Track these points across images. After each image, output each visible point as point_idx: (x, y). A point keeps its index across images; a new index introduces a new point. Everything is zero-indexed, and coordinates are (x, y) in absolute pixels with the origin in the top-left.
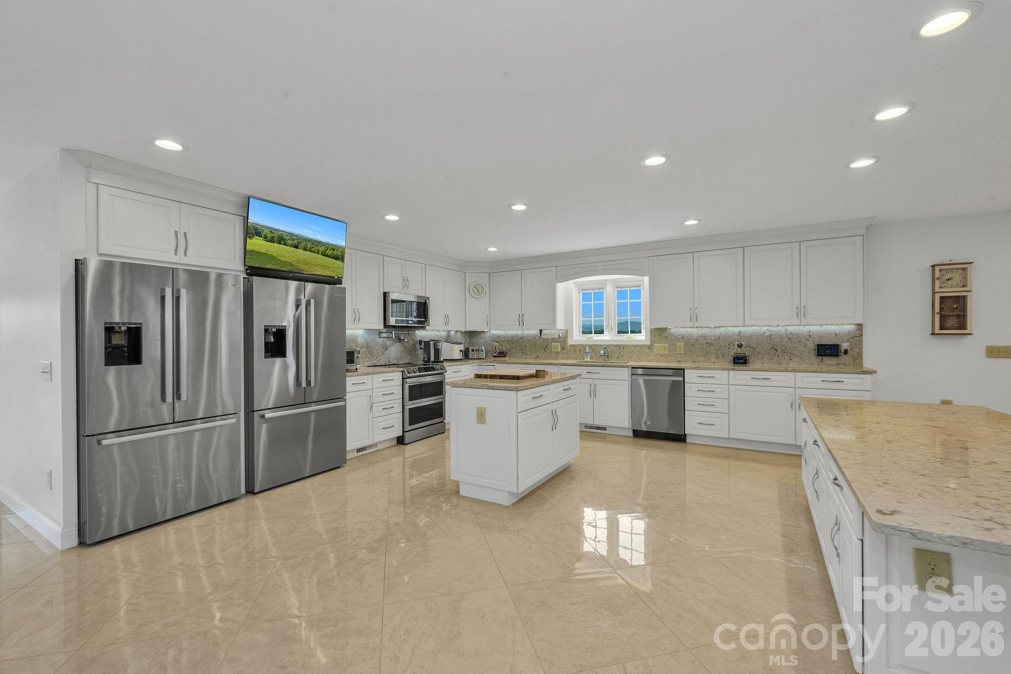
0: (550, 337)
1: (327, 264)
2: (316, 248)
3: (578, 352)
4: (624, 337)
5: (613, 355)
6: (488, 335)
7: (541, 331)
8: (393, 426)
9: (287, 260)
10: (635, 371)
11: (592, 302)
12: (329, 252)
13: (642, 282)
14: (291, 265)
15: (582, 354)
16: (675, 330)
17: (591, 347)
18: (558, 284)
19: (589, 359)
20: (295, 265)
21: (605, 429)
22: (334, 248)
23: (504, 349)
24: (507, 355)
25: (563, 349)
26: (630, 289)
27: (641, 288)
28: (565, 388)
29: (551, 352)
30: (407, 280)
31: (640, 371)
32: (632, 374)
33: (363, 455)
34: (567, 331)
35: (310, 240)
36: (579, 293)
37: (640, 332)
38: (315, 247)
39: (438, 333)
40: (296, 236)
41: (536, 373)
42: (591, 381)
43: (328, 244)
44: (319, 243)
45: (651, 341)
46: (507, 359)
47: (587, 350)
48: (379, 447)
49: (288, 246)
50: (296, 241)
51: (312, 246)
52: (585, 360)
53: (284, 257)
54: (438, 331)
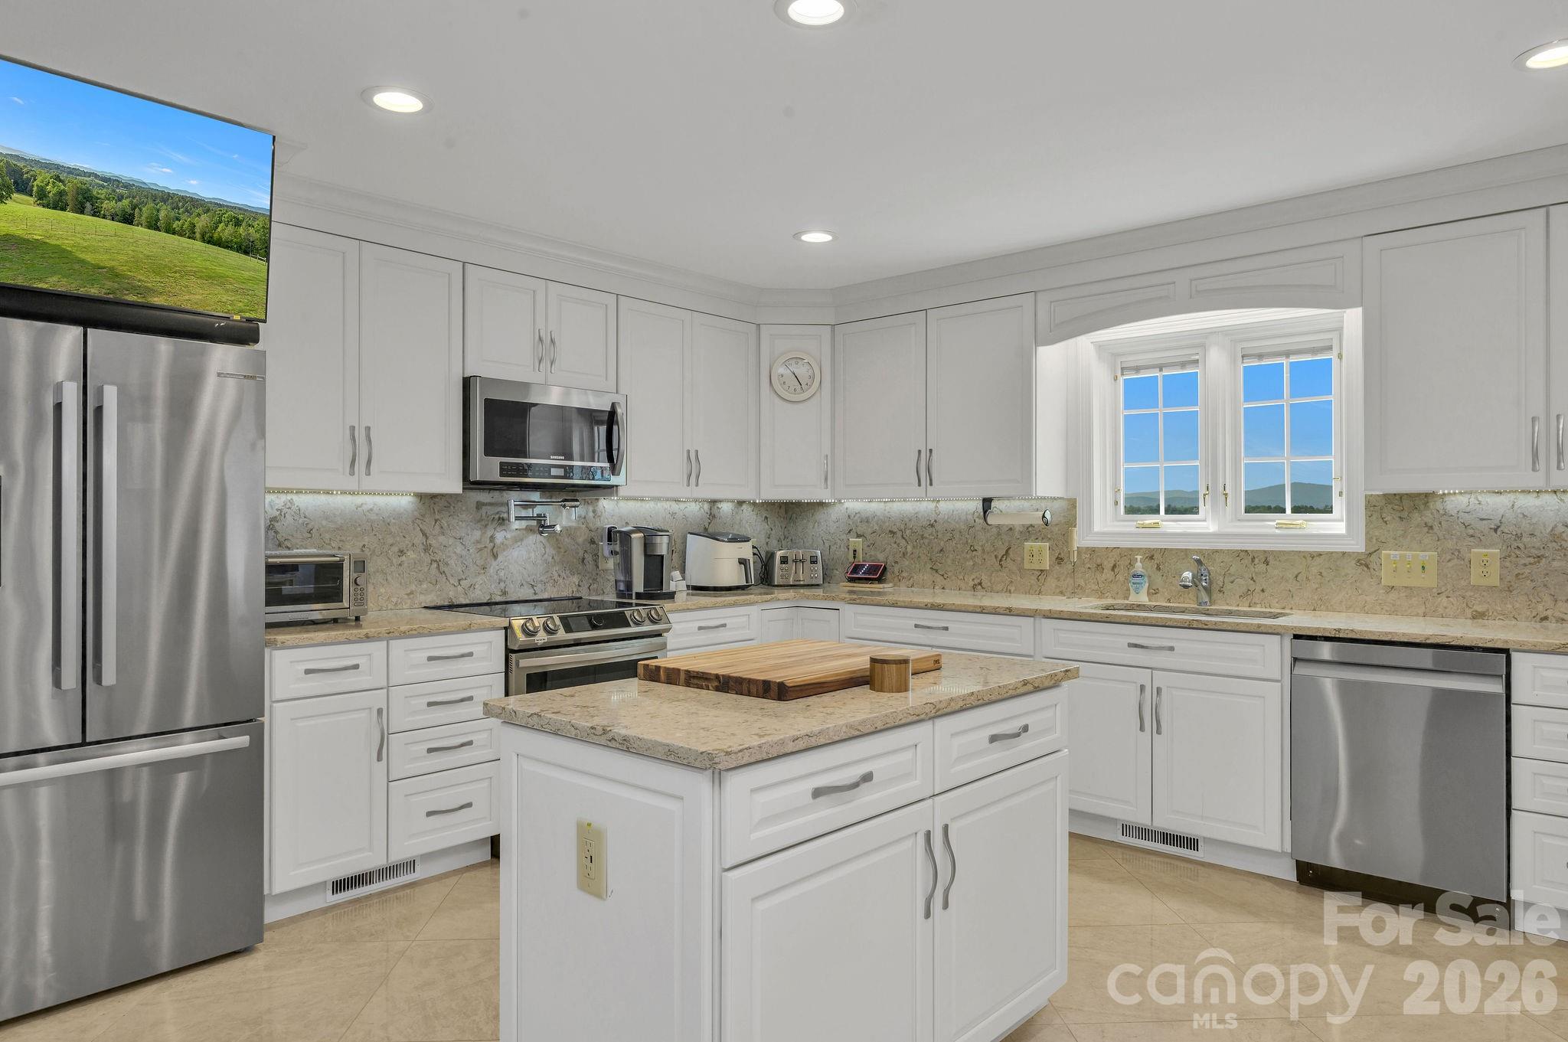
0: (1017, 522)
1: (220, 270)
2: (185, 221)
3: (1108, 574)
4: (1268, 525)
5: (1228, 586)
6: (835, 513)
7: (987, 502)
8: (469, 805)
9: (103, 259)
10: (1305, 648)
11: (1161, 410)
12: (225, 232)
13: (1334, 336)
14: (114, 274)
15: (1120, 577)
16: (1463, 500)
17: (1152, 558)
18: (1041, 350)
19: (1143, 598)
20: (125, 277)
21: (1192, 843)
22: (238, 217)
23: (880, 558)
24: (888, 575)
25: (1060, 560)
26: (1293, 359)
27: (1332, 356)
28: (995, 730)
29: (1021, 569)
30: (552, 341)
31: (1325, 650)
32: (1295, 660)
33: (358, 900)
34: (1072, 504)
35: (166, 197)
36: (1116, 379)
37: (1328, 510)
38: (184, 217)
39: (675, 507)
40: (127, 186)
41: (872, 669)
42: (1144, 676)
43: (220, 205)
44: (193, 204)
45: (1369, 539)
46: (887, 587)
47: (1139, 567)
48: (419, 874)
49: (104, 217)
50: (126, 202)
51: (173, 214)
52: (1133, 599)
53: (95, 251)
54: (677, 501)
